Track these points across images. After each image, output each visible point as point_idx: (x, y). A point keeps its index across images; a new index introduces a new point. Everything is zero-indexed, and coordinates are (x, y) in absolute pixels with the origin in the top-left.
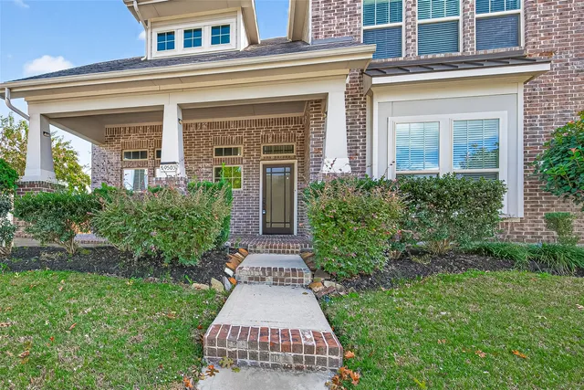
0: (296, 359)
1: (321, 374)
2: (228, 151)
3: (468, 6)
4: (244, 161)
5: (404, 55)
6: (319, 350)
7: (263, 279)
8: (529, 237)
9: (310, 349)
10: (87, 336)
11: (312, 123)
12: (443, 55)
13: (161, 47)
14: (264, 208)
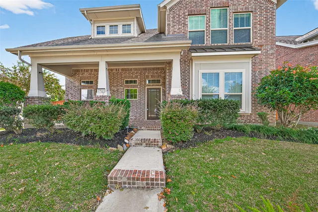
0: (147, 184)
1: (157, 190)
2: (131, 82)
3: (231, 24)
4: (139, 86)
5: (205, 43)
6: (157, 180)
7: (141, 144)
8: (253, 121)
9: (152, 179)
10: (54, 177)
11: (167, 71)
12: (221, 44)
13: (98, 33)
14: (147, 108)
